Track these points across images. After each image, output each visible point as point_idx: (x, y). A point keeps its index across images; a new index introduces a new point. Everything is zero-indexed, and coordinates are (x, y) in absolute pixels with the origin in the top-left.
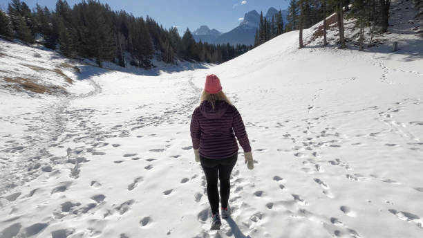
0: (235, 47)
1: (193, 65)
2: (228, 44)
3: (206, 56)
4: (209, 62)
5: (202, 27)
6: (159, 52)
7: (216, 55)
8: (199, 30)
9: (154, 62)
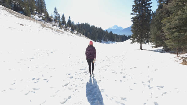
0: (127, 36)
1: (112, 42)
2: (125, 35)
3: (116, 39)
4: (117, 41)
5: (115, 25)
6: (104, 38)
7: (120, 39)
8: (113, 27)
9: (102, 41)
